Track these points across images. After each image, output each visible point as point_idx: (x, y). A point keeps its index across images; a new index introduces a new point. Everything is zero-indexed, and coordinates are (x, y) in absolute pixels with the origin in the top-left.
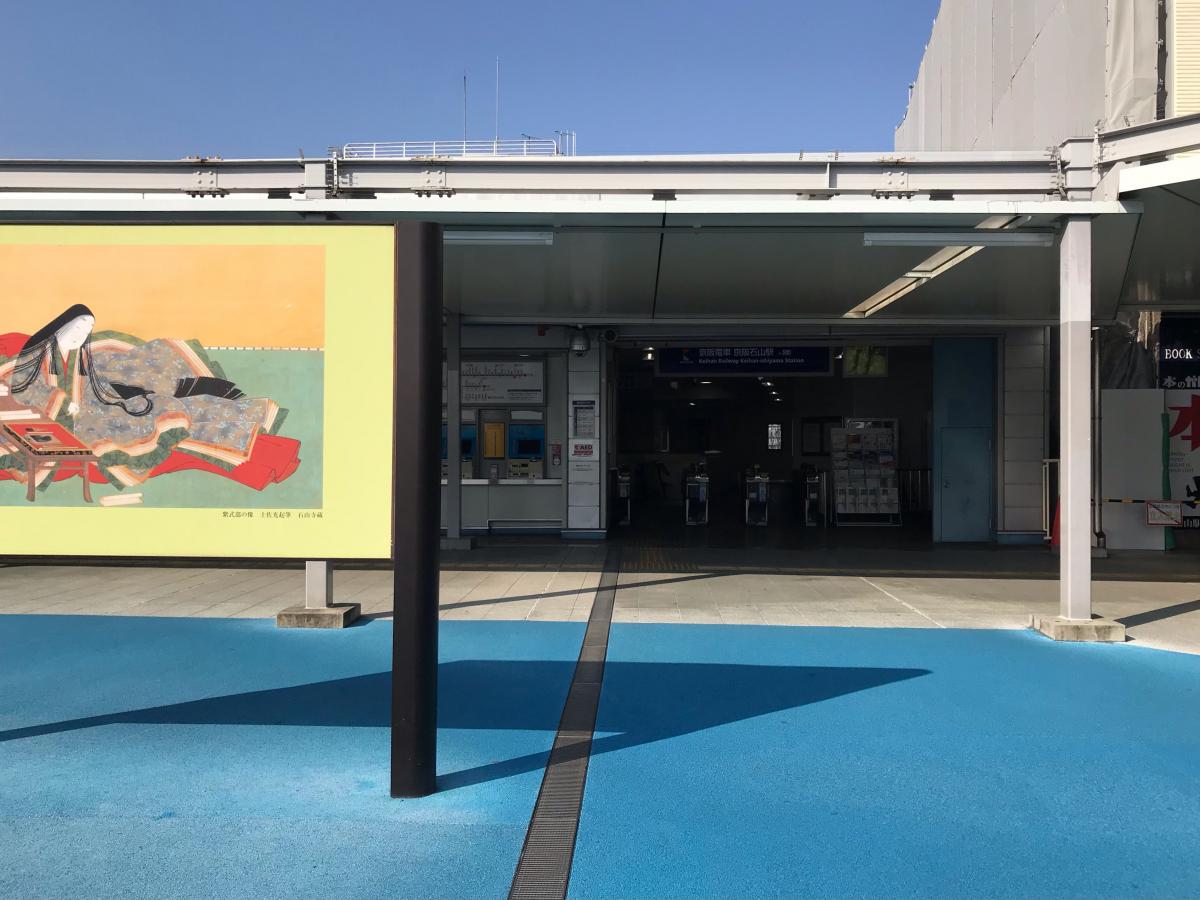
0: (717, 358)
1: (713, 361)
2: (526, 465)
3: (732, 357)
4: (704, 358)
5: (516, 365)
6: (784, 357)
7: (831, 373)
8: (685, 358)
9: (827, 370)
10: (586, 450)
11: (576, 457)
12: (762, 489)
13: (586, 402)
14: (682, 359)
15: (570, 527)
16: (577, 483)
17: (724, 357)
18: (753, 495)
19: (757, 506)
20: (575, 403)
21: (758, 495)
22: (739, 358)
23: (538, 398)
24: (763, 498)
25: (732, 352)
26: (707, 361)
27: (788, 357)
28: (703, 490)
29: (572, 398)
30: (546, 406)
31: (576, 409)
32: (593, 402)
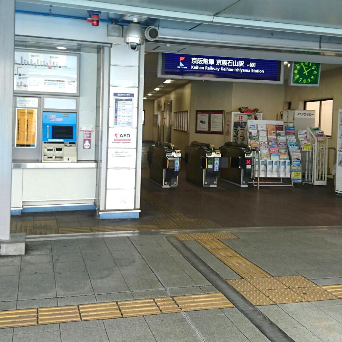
0: (204, 65)
1: (201, 68)
2: (60, 149)
3: (214, 66)
4: (195, 65)
5: (51, 57)
6: (251, 68)
7: (281, 82)
8: (181, 64)
9: (279, 80)
10: (124, 138)
11: (116, 145)
12: (217, 162)
13: (125, 95)
14: (179, 66)
15: (107, 208)
16: (116, 168)
17: (209, 66)
18: (210, 166)
19: (211, 174)
20: (115, 95)
21: (214, 166)
22: (220, 66)
23: (73, 89)
24: (217, 168)
25: (215, 62)
26: (197, 67)
27: (253, 68)
28: (178, 162)
29: (113, 90)
30: (79, 96)
31: (117, 100)
32: (132, 95)
